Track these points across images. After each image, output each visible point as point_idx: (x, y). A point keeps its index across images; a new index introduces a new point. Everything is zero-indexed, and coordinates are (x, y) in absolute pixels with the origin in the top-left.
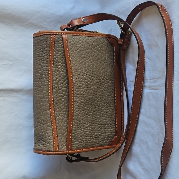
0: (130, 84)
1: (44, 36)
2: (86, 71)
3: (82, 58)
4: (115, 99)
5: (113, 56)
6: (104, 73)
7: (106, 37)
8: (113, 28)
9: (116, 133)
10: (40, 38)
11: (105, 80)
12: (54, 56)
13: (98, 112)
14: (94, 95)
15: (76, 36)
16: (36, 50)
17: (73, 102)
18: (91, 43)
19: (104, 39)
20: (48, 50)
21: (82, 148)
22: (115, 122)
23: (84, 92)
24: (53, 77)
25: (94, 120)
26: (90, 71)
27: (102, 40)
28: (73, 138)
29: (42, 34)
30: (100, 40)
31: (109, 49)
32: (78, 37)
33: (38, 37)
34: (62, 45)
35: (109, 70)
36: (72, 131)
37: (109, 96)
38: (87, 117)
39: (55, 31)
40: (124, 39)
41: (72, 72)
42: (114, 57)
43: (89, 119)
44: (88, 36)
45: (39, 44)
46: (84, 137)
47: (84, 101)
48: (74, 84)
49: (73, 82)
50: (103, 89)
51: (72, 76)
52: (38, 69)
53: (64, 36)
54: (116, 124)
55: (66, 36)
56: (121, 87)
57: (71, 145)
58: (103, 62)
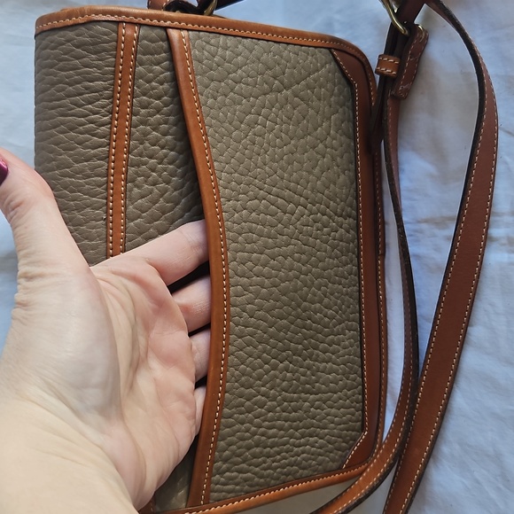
0: (416, 231)
1: (91, 26)
2: (268, 180)
3: (251, 125)
4: (360, 291)
5: (351, 124)
6: (328, 188)
7: (329, 49)
8: (337, 17)
9: (363, 421)
10: (70, 34)
11: (330, 217)
12: (132, 114)
13: (310, 343)
14: (298, 278)
15: (222, 37)
16: (53, 84)
17: (228, 310)
18: (277, 68)
19: (322, 55)
20: (106, 89)
21: (248, 494)
22: (363, 377)
23: (264, 266)
24: (125, 206)
25: (298, 380)
26: (282, 179)
27: (316, 59)
28: (220, 456)
29: (80, 20)
30: (310, 58)
31: (340, 93)
32: (230, 41)
33: (62, 33)
34: (167, 70)
35: (342, 177)
36: (217, 430)
37: (343, 281)
38: (274, 368)
39: (137, 11)
40: (402, 57)
41: (217, 185)
42: (355, 126)
43: (281, 376)
44: (267, 37)
45: (67, 60)
46: (258, 450)
47: (267, 304)
48: (227, 233)
49: (223, 226)
50: (325, 251)
51: (219, 198)
52: (58, 167)
53: (174, 34)
54: (363, 386)
55: (184, 33)
56: (377, 244)
57: (208, 486)
58: (321, 146)
